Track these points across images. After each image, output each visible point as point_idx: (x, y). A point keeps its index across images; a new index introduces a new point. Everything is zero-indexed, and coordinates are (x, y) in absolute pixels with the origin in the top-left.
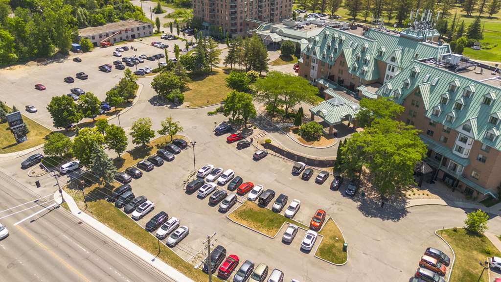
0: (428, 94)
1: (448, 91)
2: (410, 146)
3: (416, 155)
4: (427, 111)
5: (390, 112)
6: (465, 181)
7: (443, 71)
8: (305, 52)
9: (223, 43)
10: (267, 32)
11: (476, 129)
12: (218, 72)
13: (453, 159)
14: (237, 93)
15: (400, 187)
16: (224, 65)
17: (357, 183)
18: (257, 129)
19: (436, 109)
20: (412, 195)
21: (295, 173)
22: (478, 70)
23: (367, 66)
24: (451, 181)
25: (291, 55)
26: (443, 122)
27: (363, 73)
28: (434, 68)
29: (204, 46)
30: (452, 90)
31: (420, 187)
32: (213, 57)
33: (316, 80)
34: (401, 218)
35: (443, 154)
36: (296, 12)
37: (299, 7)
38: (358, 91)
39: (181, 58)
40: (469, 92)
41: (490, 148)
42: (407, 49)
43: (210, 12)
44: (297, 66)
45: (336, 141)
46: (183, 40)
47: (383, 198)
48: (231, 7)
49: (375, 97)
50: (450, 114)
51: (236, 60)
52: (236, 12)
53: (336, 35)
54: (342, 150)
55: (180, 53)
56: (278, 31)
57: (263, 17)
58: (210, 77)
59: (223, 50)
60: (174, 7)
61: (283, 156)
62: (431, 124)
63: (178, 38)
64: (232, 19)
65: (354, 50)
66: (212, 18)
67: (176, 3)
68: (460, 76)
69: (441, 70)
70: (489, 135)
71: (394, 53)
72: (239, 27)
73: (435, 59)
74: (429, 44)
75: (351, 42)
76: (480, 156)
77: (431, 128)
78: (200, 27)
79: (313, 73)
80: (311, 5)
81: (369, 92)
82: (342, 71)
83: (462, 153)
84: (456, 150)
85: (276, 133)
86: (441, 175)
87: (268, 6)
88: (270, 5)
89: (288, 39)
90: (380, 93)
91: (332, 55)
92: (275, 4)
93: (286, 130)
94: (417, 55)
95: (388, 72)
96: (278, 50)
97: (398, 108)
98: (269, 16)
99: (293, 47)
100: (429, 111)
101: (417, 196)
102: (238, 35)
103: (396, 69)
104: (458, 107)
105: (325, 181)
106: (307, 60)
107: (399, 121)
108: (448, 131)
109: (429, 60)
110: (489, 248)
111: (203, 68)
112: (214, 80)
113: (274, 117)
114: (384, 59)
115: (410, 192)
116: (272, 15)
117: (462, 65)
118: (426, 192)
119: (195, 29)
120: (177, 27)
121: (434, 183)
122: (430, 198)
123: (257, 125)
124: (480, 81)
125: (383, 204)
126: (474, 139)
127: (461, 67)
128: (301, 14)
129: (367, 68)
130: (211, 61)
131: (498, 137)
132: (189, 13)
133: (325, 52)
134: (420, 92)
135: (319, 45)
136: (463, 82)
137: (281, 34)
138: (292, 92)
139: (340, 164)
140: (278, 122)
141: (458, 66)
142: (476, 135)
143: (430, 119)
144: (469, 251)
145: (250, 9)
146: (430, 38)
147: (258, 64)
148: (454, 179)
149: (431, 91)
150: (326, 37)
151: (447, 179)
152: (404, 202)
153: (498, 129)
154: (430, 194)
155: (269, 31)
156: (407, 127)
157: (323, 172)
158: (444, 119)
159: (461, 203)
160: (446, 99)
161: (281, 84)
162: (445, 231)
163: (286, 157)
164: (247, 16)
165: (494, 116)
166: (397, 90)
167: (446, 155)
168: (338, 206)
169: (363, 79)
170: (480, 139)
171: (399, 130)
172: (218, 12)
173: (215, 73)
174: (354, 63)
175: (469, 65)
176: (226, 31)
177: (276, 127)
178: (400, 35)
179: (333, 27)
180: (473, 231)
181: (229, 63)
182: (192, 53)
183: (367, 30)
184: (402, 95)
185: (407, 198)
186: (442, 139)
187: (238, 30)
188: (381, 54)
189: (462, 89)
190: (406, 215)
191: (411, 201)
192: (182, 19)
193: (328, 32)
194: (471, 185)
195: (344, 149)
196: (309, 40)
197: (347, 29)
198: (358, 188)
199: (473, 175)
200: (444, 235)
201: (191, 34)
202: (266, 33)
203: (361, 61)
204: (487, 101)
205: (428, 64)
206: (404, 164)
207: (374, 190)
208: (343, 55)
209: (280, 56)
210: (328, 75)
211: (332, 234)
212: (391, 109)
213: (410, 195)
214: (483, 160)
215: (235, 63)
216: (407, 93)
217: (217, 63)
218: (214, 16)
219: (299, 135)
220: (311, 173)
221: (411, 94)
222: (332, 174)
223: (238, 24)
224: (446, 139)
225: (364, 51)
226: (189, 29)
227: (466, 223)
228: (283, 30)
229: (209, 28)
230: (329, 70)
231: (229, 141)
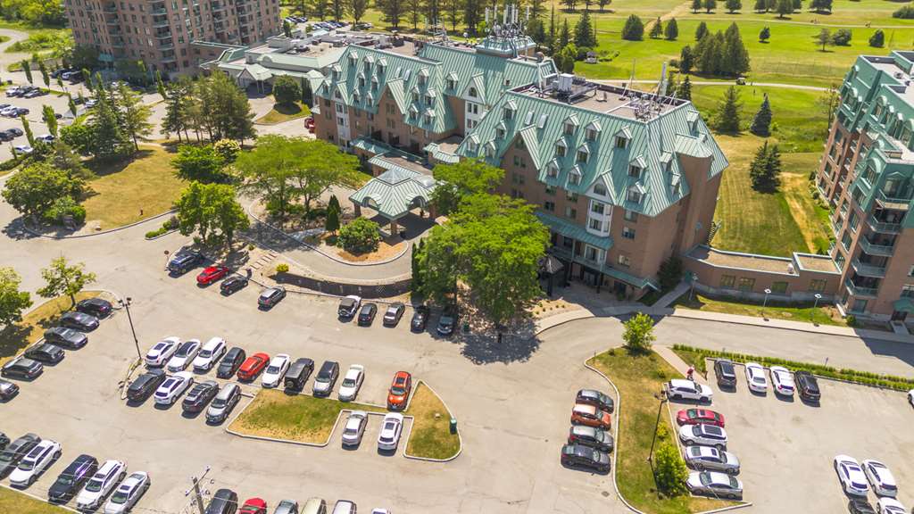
0: (536, 143)
1: (564, 134)
2: (524, 233)
3: (535, 245)
4: (539, 171)
5: (484, 182)
6: (611, 273)
7: (551, 103)
8: (320, 94)
9: (151, 91)
10: (241, 64)
11: (613, 189)
12: (152, 151)
13: (590, 242)
14: (201, 186)
15: (521, 304)
16: (164, 136)
17: (452, 311)
18: (257, 250)
19: (552, 165)
20: (541, 312)
21: (344, 318)
22: (600, 95)
23: (433, 108)
24: (592, 277)
25: (295, 102)
26: (566, 185)
27: (428, 121)
28: (537, 100)
29: (111, 103)
30: (570, 132)
31: (551, 296)
32: (134, 122)
33: (351, 143)
34: (532, 353)
35: (574, 236)
36: (289, 21)
37: (292, 12)
38: (427, 153)
39: (62, 131)
40: (593, 132)
41: (637, 214)
42: (491, 73)
43: (110, 33)
44: (311, 121)
45: (405, 246)
46: (61, 95)
47: (499, 327)
48: (156, 19)
49: (456, 160)
50: (573, 172)
51: (188, 123)
52: (168, 29)
53: (371, 59)
54: (419, 260)
55: (59, 121)
56: (260, 59)
57: (226, 35)
58: (137, 162)
59: (154, 107)
60: (28, 29)
61: (317, 290)
62: (548, 191)
63: (47, 92)
64: (162, 43)
65: (406, 83)
66: (117, 43)
67: (28, 19)
68: (577, 109)
69: (547, 102)
70: (632, 195)
71: (472, 82)
72: (180, 59)
73: (535, 85)
74: (523, 61)
75: (399, 69)
76: (626, 230)
77: (551, 199)
78: (95, 65)
79: (344, 131)
80: (314, 8)
81: (445, 153)
82: (394, 123)
83: (600, 230)
84: (591, 227)
85: (296, 251)
86: (576, 272)
87: (233, 13)
88: (235, 11)
89: (283, 73)
90: (463, 153)
91: (370, 94)
92: (246, 9)
93: (313, 242)
94: (508, 82)
95: (468, 115)
96: (268, 94)
97: (495, 173)
98: (239, 32)
99: (297, 88)
100: (542, 171)
101: (548, 311)
102: (182, 74)
103: (479, 108)
104: (583, 158)
105: (399, 319)
106: (327, 108)
107: (501, 195)
108: (574, 199)
109: (527, 87)
110: (663, 369)
111: (118, 148)
112: (145, 167)
113: (286, 220)
114: (458, 94)
115: (537, 308)
116: (244, 30)
117: (577, 90)
118: (561, 301)
119: (85, 70)
120: (42, 69)
121: (569, 285)
122: (567, 311)
123: (253, 243)
124: (606, 113)
125: (500, 335)
126: (613, 204)
127: (575, 94)
128: (298, 24)
129: (433, 111)
130: (132, 130)
131: (645, 195)
132: (64, 39)
133: (358, 91)
134: (523, 141)
135: (344, 78)
136: (583, 118)
137: (268, 64)
138: (312, 170)
139: (420, 284)
140: (294, 230)
141: (571, 93)
142: (615, 198)
143: (545, 185)
144: (636, 381)
145: (196, 22)
146: (522, 52)
147: (235, 125)
148: (596, 273)
149: (540, 138)
150: (352, 63)
151: (586, 274)
152: (532, 326)
153: (642, 184)
154: (567, 303)
155: (243, 61)
156: (515, 203)
157: (393, 305)
158: (565, 181)
159: (611, 309)
160: (563, 148)
161: (287, 157)
162: (598, 357)
163: (323, 291)
164: (192, 35)
165: (634, 164)
166: (488, 142)
167: (578, 238)
168: (429, 358)
169: (431, 132)
170: (621, 204)
171: (503, 210)
172: (129, 31)
173: (145, 154)
174: (411, 106)
175: (585, 88)
176: (155, 68)
177: (294, 240)
178: (475, 50)
179: (361, 44)
180: (636, 348)
181: (174, 130)
182: (86, 119)
183: (420, 45)
185: (535, 318)
186: (569, 213)
187: (180, 63)
188: (451, 85)
189: (583, 130)
190: (538, 348)
191: (542, 321)
192: (51, 51)
193: (355, 55)
194: (621, 276)
195: (422, 258)
196: (324, 71)
197: (388, 47)
198: (457, 319)
199: (620, 261)
200: (599, 364)
201: (76, 79)
202: (239, 64)
203: (422, 101)
204: (621, 143)
205: (528, 94)
206: (521, 265)
207: (482, 317)
208: (388, 92)
209: (275, 107)
210: (370, 132)
211: (427, 409)
212: (485, 177)
213: (538, 313)
214: (630, 235)
215: (185, 129)
216: (504, 146)
217: (146, 133)
218: (122, 40)
219: (340, 246)
220: (374, 310)
221: (510, 148)
222: (410, 303)
223: (178, 52)
224: (574, 212)
225: (423, 83)
226: (69, 70)
227: (625, 337)
228: (270, 57)
229: (115, 64)
230: (371, 123)
231: (203, 283)
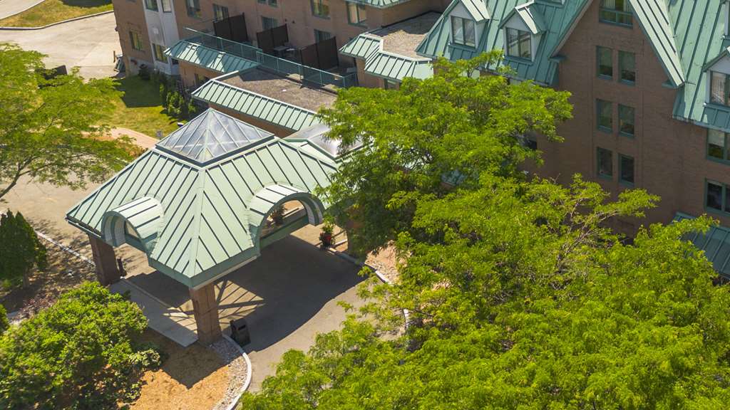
4: (682, 87)
62: (714, 151)
79: (161, 26)
100: (690, 90)
143: (706, 130)
166: (514, 13)
184: (543, 35)
221: (582, 23)
